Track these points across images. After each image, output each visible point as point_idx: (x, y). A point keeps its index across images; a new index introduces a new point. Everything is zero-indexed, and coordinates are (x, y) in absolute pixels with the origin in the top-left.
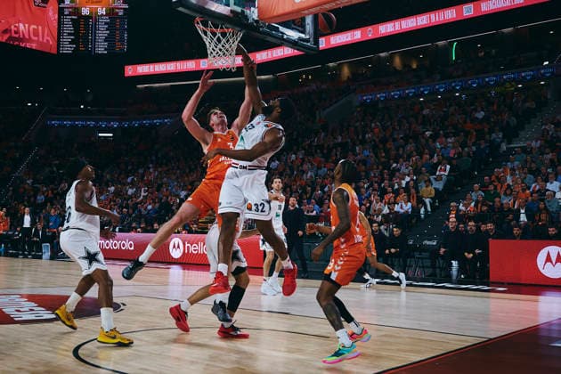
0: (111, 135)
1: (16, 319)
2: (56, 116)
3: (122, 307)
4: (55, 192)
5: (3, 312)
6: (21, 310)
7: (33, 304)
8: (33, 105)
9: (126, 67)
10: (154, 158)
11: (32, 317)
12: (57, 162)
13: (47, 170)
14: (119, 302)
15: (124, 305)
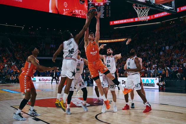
0: (106, 45)
1: (77, 106)
5: (73, 103)
7: (82, 101)
9: (110, 22)
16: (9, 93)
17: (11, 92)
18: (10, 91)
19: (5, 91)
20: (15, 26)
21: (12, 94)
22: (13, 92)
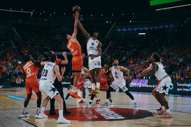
0: (145, 34)
1: (106, 119)
2: (119, 27)
3: (154, 114)
4: (120, 61)
5: (101, 115)
6: (109, 114)
7: (113, 112)
8: (109, 22)
9: (150, 1)
10: (165, 44)
11: (113, 118)
12: (121, 47)
13: (116, 51)
14: (152, 112)
15: (155, 113)
16: (16, 101)
17: (18, 99)
18: (16, 98)
19: (10, 98)
20: (22, 11)
21: (19, 101)
22: (21, 99)
